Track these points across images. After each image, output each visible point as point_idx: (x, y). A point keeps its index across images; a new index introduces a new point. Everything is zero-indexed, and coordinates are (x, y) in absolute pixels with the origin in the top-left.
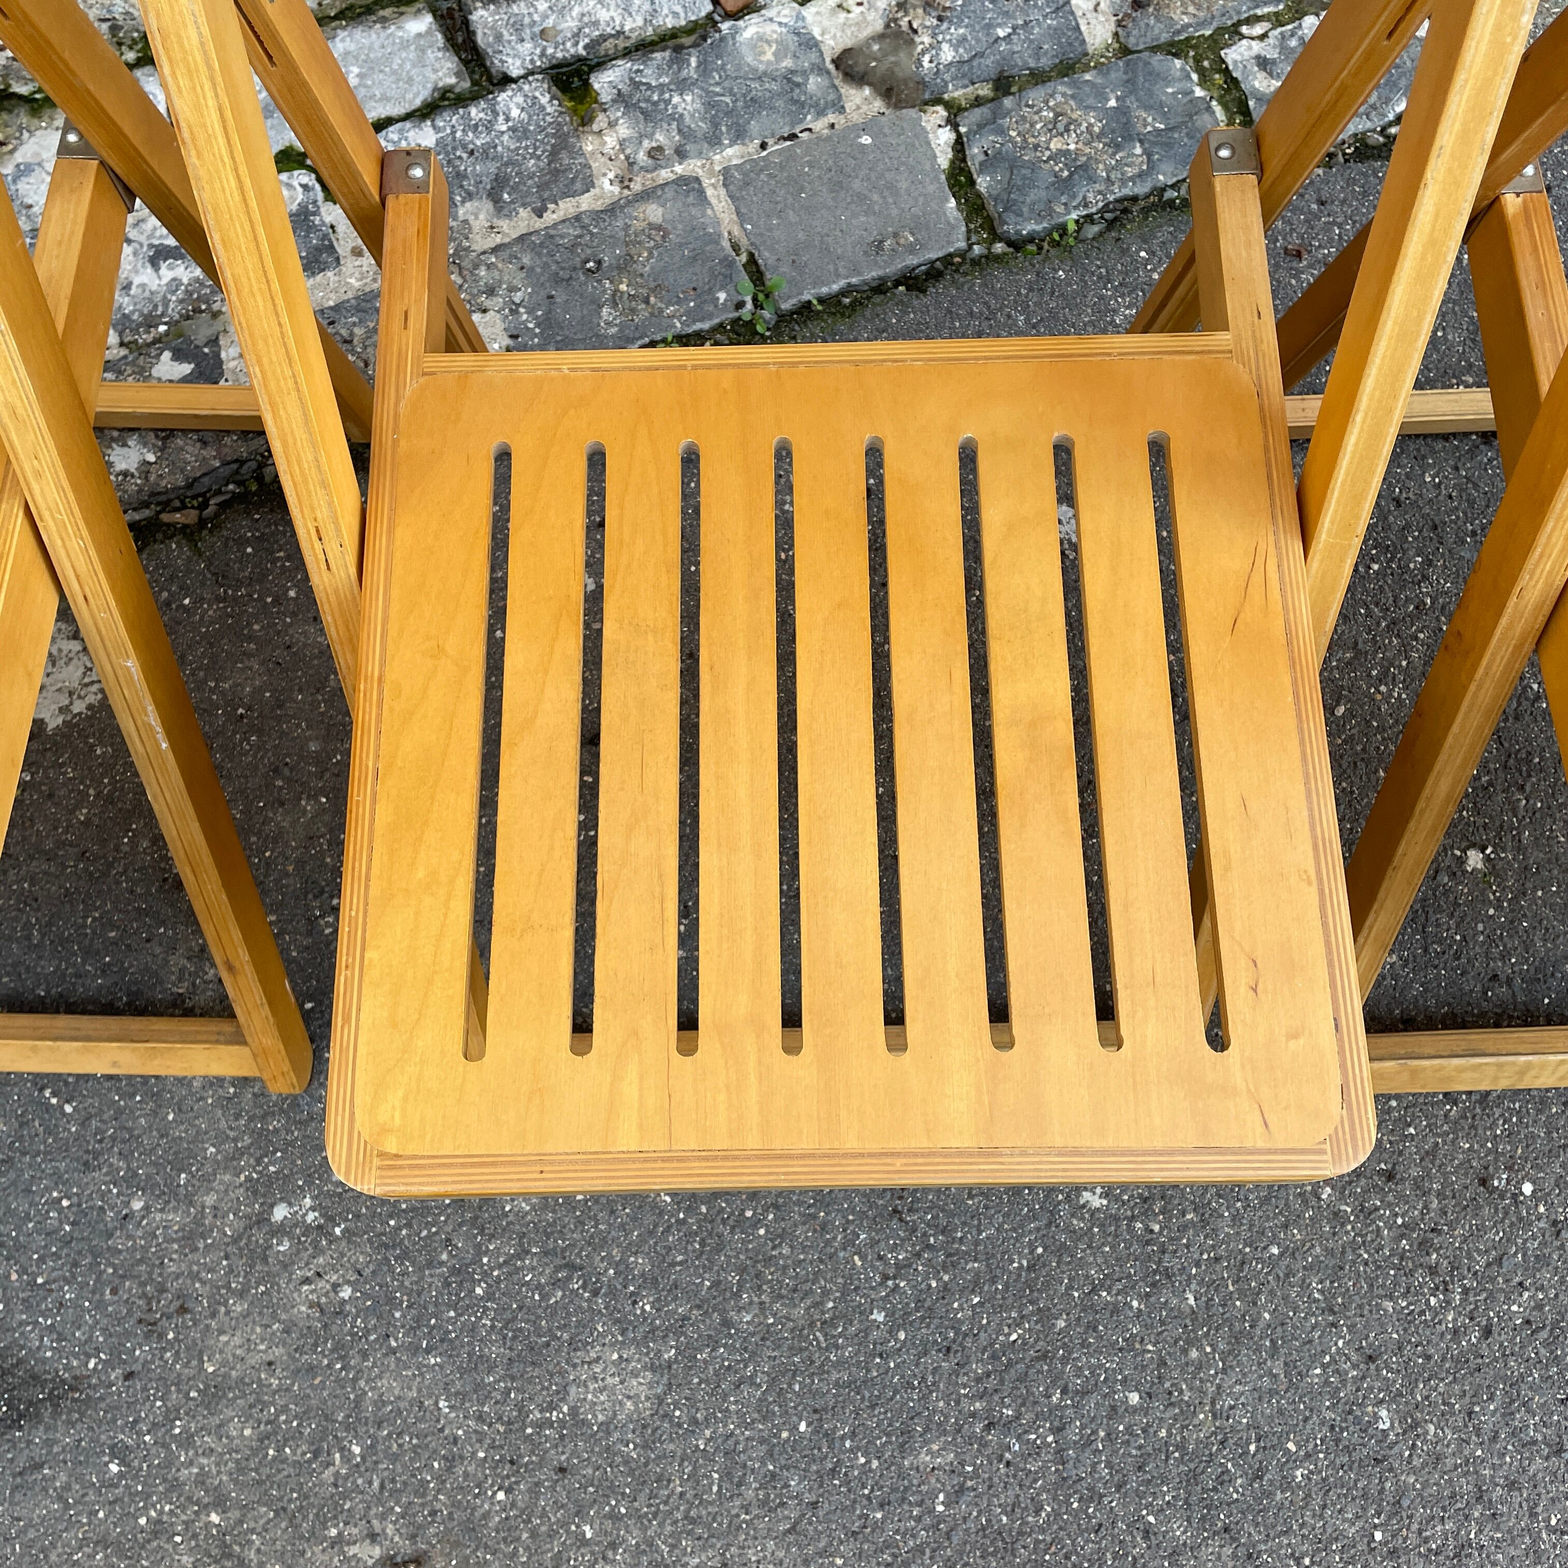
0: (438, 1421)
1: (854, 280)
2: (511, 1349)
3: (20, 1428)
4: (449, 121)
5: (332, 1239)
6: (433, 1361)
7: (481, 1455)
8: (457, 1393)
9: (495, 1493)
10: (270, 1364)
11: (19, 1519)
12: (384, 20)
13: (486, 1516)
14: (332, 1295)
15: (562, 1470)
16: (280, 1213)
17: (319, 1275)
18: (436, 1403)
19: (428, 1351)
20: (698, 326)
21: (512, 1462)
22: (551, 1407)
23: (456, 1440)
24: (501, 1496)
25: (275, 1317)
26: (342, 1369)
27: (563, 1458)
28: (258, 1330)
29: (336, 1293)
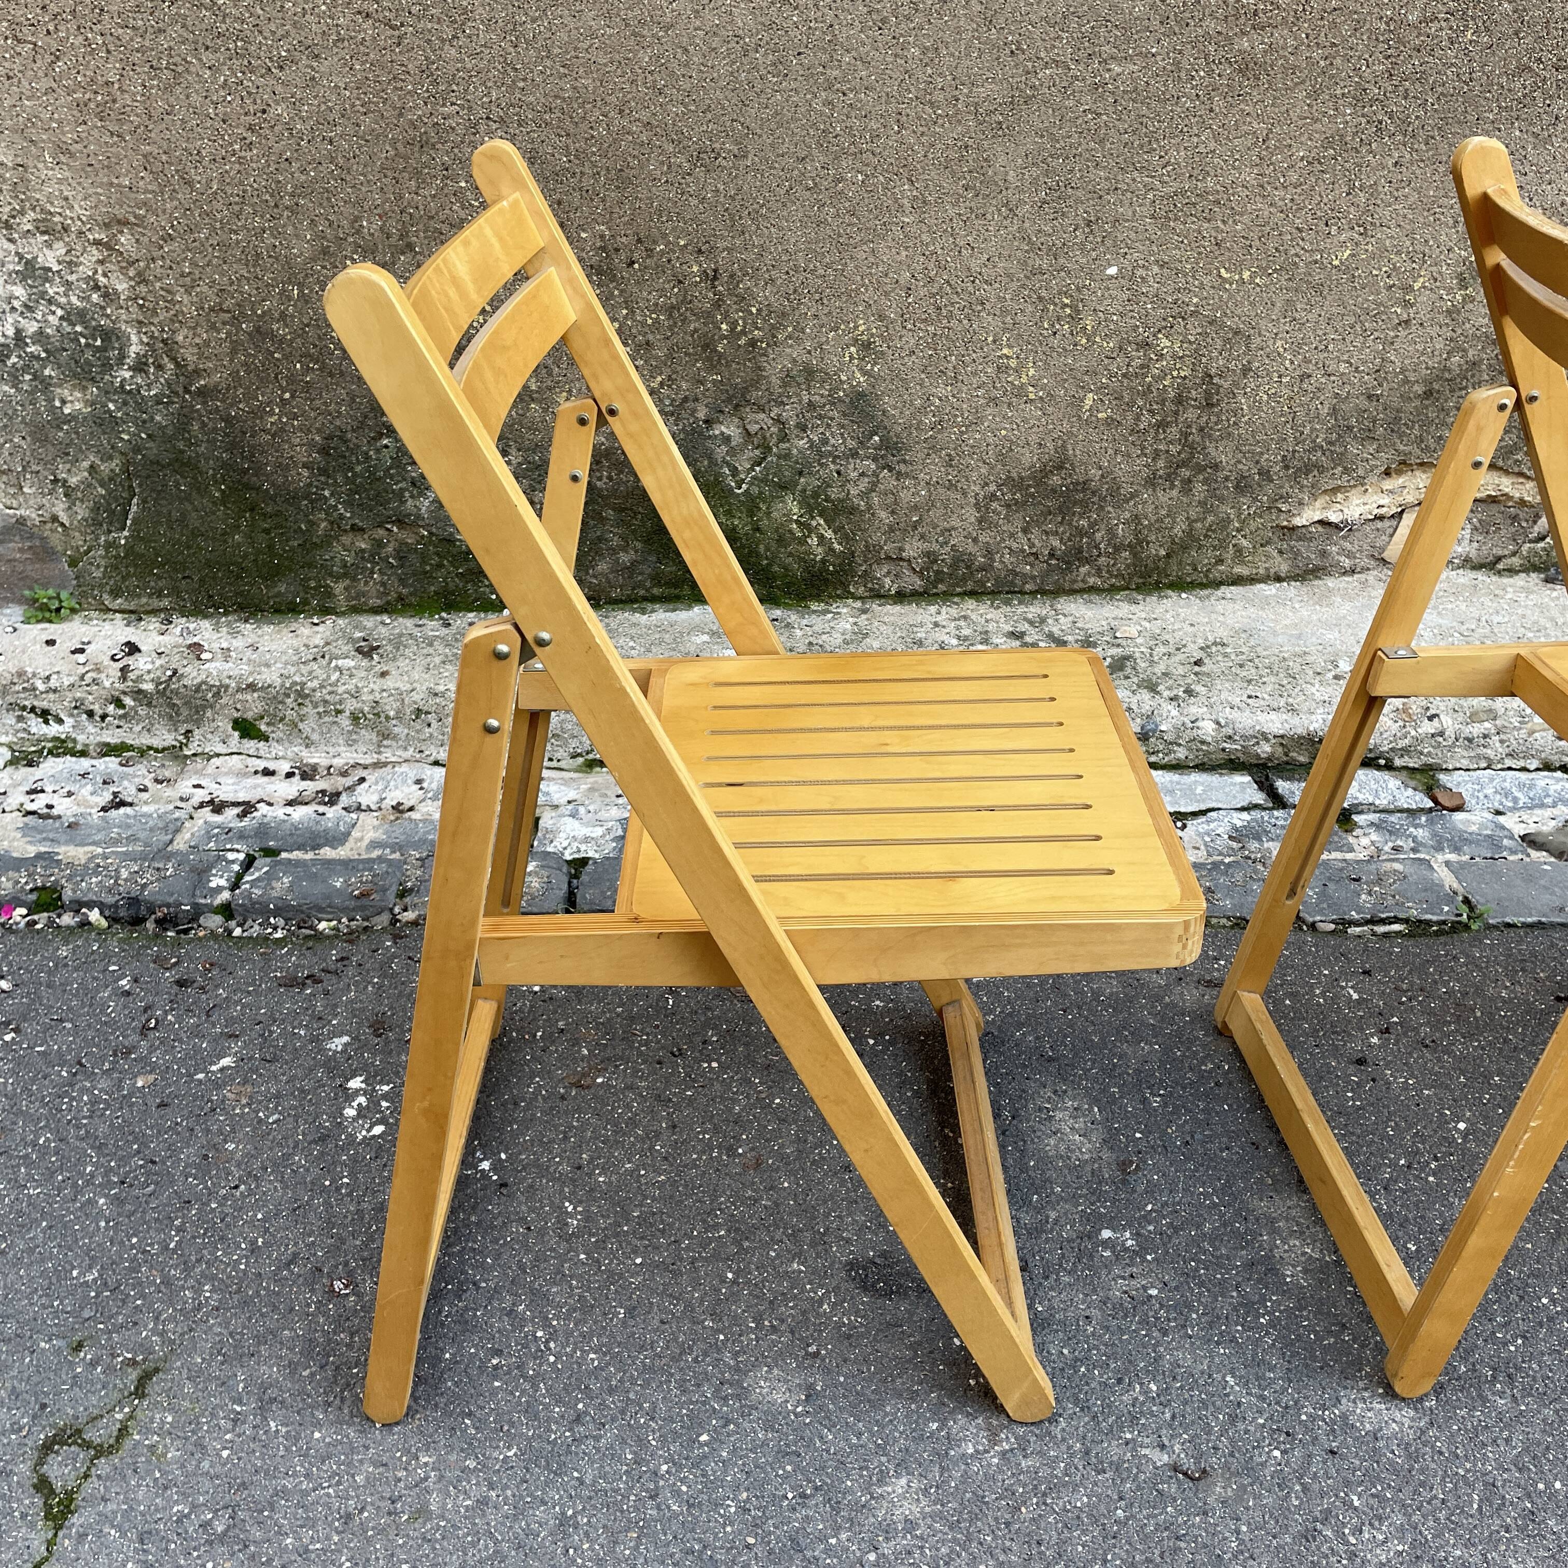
0: (1225, 1389)
1: (1543, 920)
2: (1289, 1362)
3: (890, 1300)
4: (1256, 814)
5: (1144, 1260)
6: (1222, 1351)
7: (1261, 1421)
8: (1241, 1377)
9: (1271, 1451)
10: (1087, 1317)
11: (877, 1351)
12: (1221, 774)
13: (1263, 1464)
14: (1141, 1291)
15: (1332, 1452)
16: (1106, 1234)
17: (1132, 1276)
18: (1224, 1377)
19: (1218, 1343)
20: (1428, 917)
21: (1288, 1434)
22: (1324, 1408)
23: (1239, 1404)
24: (1277, 1453)
25: (1094, 1291)
26: (1145, 1336)
27: (1334, 1444)
28: (1081, 1296)
29: (1145, 1291)
